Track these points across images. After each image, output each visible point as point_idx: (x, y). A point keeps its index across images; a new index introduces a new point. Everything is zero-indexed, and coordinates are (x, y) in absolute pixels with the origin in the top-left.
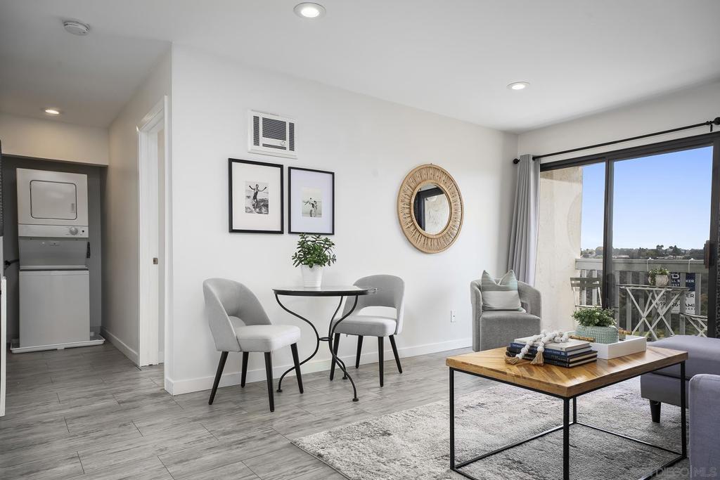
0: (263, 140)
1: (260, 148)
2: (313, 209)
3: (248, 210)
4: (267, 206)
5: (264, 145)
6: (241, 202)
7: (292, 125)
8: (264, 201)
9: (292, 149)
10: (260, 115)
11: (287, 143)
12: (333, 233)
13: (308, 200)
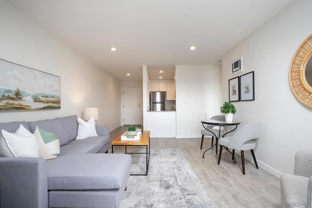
0: (234, 70)
1: (234, 73)
2: (247, 90)
3: (232, 95)
6: (231, 92)
7: (240, 60)
8: (235, 90)
9: (240, 69)
10: (233, 63)
11: (239, 68)
12: (254, 99)
13: (246, 86)
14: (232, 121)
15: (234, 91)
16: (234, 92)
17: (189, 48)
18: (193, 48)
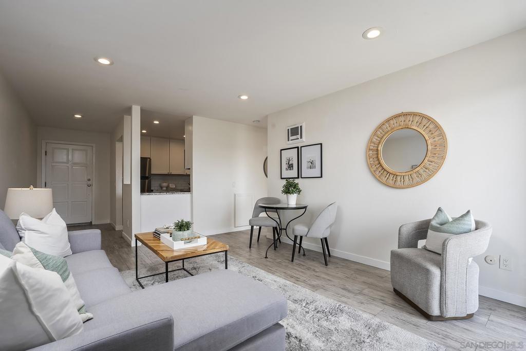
0: (291, 138)
1: (290, 142)
2: (312, 165)
3: (287, 170)
4: (292, 166)
5: (291, 140)
6: (284, 166)
7: (301, 127)
8: (292, 164)
9: (301, 138)
10: (290, 128)
11: (299, 136)
12: (321, 177)
13: (309, 160)
14: (295, 203)
15: (290, 165)
16: (290, 167)
17: (239, 97)
18: (244, 97)
